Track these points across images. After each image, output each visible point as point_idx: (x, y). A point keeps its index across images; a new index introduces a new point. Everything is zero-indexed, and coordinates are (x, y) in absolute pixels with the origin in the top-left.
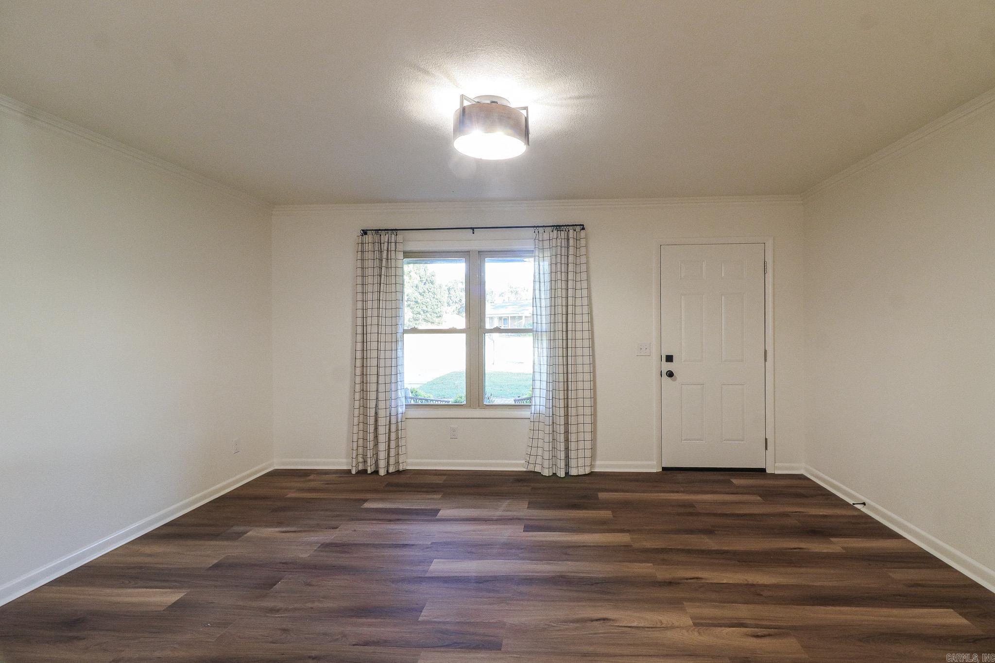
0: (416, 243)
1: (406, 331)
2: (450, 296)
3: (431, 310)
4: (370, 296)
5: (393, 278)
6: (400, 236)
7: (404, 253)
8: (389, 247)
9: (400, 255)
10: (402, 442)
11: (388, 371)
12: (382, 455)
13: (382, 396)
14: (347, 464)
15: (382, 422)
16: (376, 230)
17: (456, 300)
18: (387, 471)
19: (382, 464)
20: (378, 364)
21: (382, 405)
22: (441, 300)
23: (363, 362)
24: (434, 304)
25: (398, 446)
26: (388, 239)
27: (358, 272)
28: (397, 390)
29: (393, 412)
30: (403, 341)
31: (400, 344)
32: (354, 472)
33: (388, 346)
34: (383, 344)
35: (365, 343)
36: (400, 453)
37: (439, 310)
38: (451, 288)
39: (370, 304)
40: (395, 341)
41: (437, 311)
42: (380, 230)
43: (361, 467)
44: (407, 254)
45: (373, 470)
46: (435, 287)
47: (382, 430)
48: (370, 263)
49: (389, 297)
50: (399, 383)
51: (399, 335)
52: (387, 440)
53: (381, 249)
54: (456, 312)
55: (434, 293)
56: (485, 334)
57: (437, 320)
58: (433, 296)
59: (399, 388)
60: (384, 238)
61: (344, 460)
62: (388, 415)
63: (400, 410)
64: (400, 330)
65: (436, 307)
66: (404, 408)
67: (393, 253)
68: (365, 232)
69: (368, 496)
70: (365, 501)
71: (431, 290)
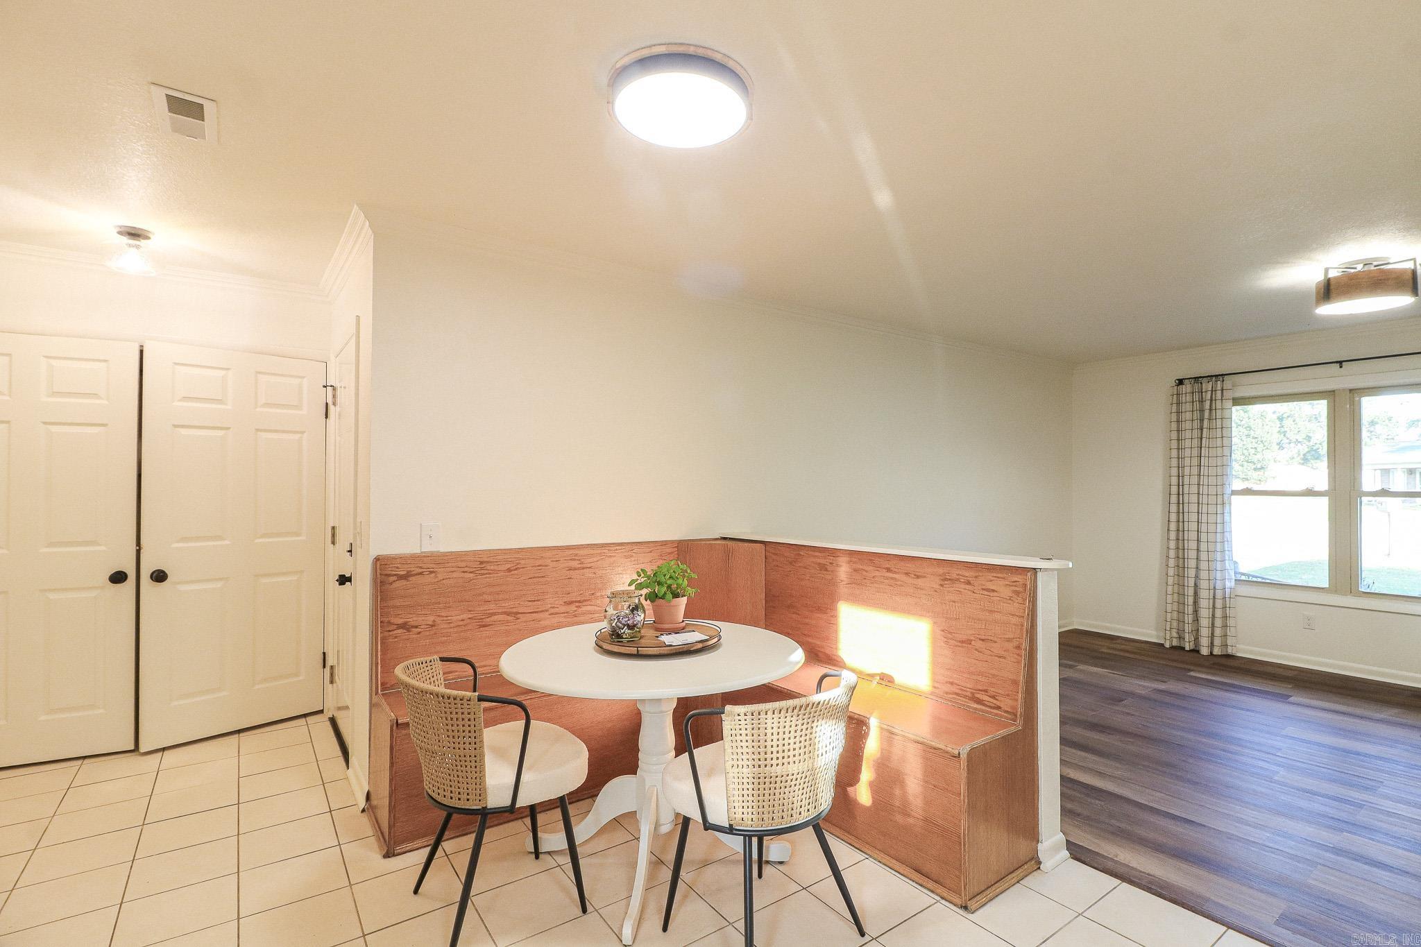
0: (1246, 387)
1: (1234, 493)
2: (1283, 430)
3: (1243, 457)
4: (1187, 453)
5: (1219, 431)
6: (1228, 382)
7: (1233, 399)
8: (1214, 396)
9: (1230, 402)
10: (1231, 622)
11: (1211, 537)
12: (1205, 632)
13: (1203, 565)
14: (1158, 637)
15: (1204, 594)
16: (1195, 378)
17: (1298, 437)
18: (1211, 653)
19: (1204, 642)
20: (1198, 528)
21: (1203, 575)
22: (1264, 439)
23: (1179, 525)
24: (1250, 446)
25: (1225, 626)
26: (1212, 387)
27: (1172, 425)
28: (1223, 561)
29: (1219, 585)
30: (1230, 504)
31: (1227, 506)
32: (1167, 645)
33: (1212, 509)
34: (1205, 507)
35: (1181, 505)
36: (1229, 634)
37: (1259, 456)
38: (1285, 416)
39: (1187, 461)
40: (1221, 502)
41: (1255, 459)
42: (1201, 377)
43: (1175, 643)
44: (1237, 401)
45: (1192, 648)
46: (1251, 416)
47: (1204, 603)
48: (1188, 416)
49: (1213, 452)
50: (1227, 552)
51: (1226, 497)
52: (1211, 616)
53: (1202, 398)
54: (1298, 459)
55: (1249, 428)
56: (1361, 498)
57: (1255, 475)
58: (1246, 432)
59: (1227, 558)
60: (1207, 386)
61: (1154, 633)
62: (1212, 587)
63: (1228, 584)
64: (1228, 491)
65: (1253, 451)
66: (1233, 584)
67: (1219, 403)
68: (1181, 382)
69: (1192, 668)
70: (1190, 670)
71: (1243, 422)
